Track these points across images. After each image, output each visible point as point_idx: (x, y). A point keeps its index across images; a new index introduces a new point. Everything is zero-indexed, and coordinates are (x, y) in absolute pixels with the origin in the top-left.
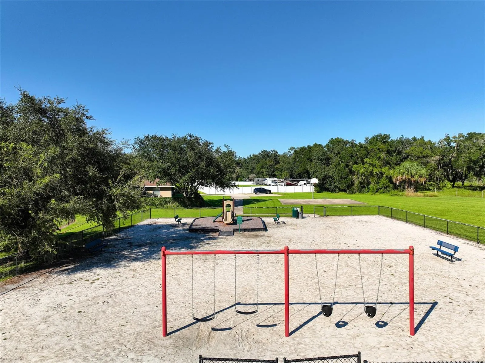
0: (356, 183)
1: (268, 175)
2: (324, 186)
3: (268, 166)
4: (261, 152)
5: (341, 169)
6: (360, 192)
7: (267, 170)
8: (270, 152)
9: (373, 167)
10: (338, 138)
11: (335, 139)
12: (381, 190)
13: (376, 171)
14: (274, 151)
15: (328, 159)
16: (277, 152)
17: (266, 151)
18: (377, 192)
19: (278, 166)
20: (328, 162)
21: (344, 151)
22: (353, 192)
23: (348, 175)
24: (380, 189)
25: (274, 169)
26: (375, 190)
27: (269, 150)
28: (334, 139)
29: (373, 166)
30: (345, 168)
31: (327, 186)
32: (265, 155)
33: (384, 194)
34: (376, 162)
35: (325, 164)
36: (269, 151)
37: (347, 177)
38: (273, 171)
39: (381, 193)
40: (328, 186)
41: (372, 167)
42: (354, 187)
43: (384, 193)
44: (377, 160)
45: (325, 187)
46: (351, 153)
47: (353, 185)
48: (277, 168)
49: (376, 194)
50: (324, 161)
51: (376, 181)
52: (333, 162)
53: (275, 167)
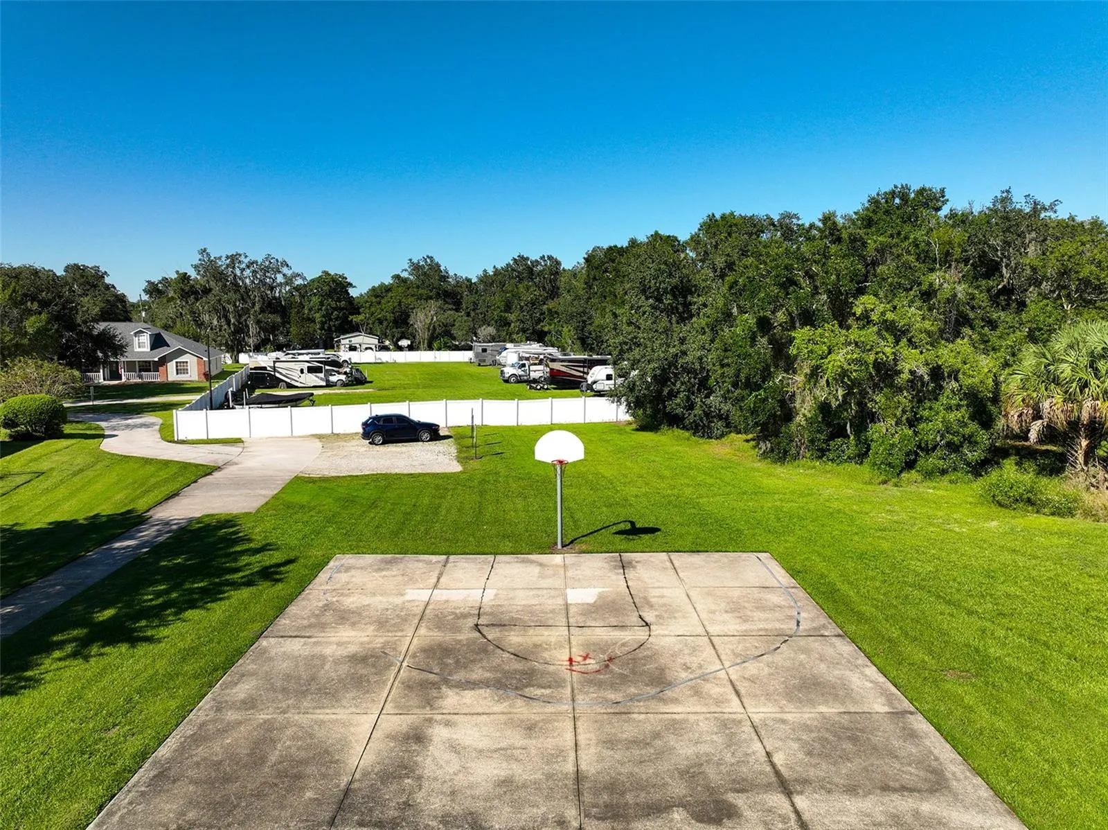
0: (805, 409)
1: (524, 331)
2: (665, 407)
3: (522, 304)
4: (512, 263)
5: (735, 343)
6: (821, 453)
7: (521, 317)
8: (537, 261)
9: (897, 342)
10: (732, 213)
11: (723, 217)
12: (932, 461)
13: (913, 362)
14: (550, 258)
15: (684, 290)
16: (558, 263)
17: (527, 259)
18: (910, 465)
19: (551, 304)
20: (687, 305)
21: (751, 260)
22: (786, 452)
23: (766, 375)
24: (928, 450)
25: (541, 314)
26: (898, 458)
27: (534, 256)
28: (718, 217)
29: (897, 332)
30: (753, 339)
31: (675, 405)
32: (523, 270)
33: (946, 478)
34: (912, 314)
35: (670, 311)
36: (534, 259)
37: (764, 379)
38: (539, 321)
39: (929, 475)
40: (679, 411)
41: (891, 339)
42: (793, 427)
43: (944, 472)
44: (918, 303)
45: (668, 409)
46: (786, 268)
47: (788, 415)
48: (549, 310)
49: (905, 475)
50: (667, 300)
51: (904, 412)
52: (705, 305)
53: (546, 306)
